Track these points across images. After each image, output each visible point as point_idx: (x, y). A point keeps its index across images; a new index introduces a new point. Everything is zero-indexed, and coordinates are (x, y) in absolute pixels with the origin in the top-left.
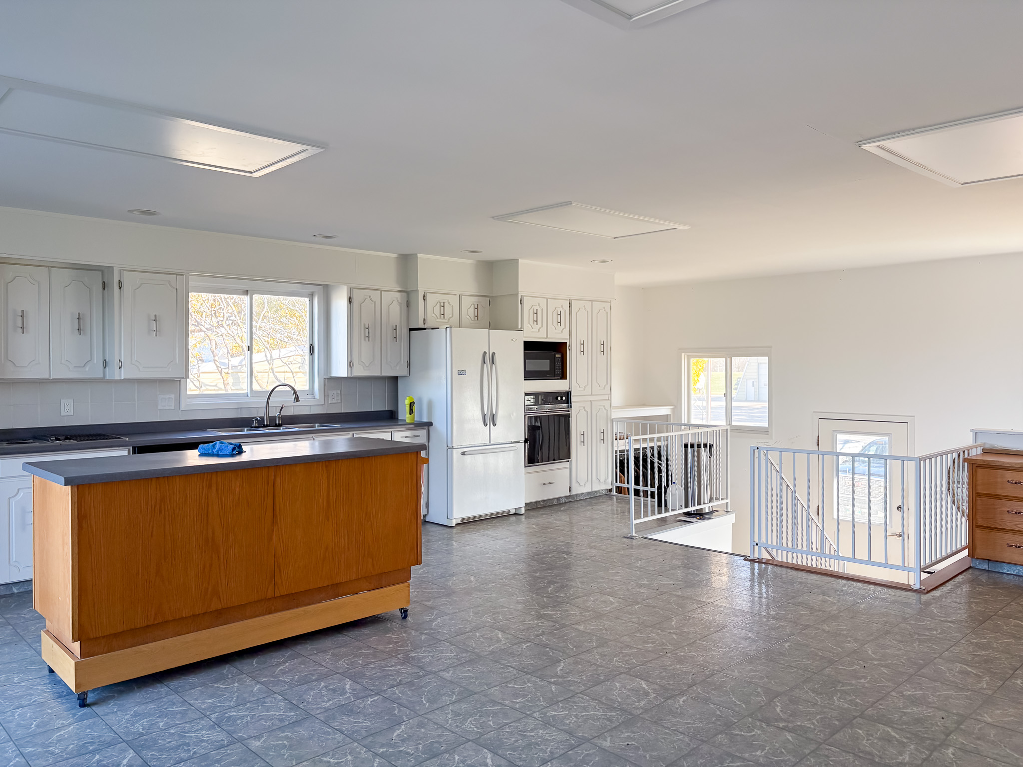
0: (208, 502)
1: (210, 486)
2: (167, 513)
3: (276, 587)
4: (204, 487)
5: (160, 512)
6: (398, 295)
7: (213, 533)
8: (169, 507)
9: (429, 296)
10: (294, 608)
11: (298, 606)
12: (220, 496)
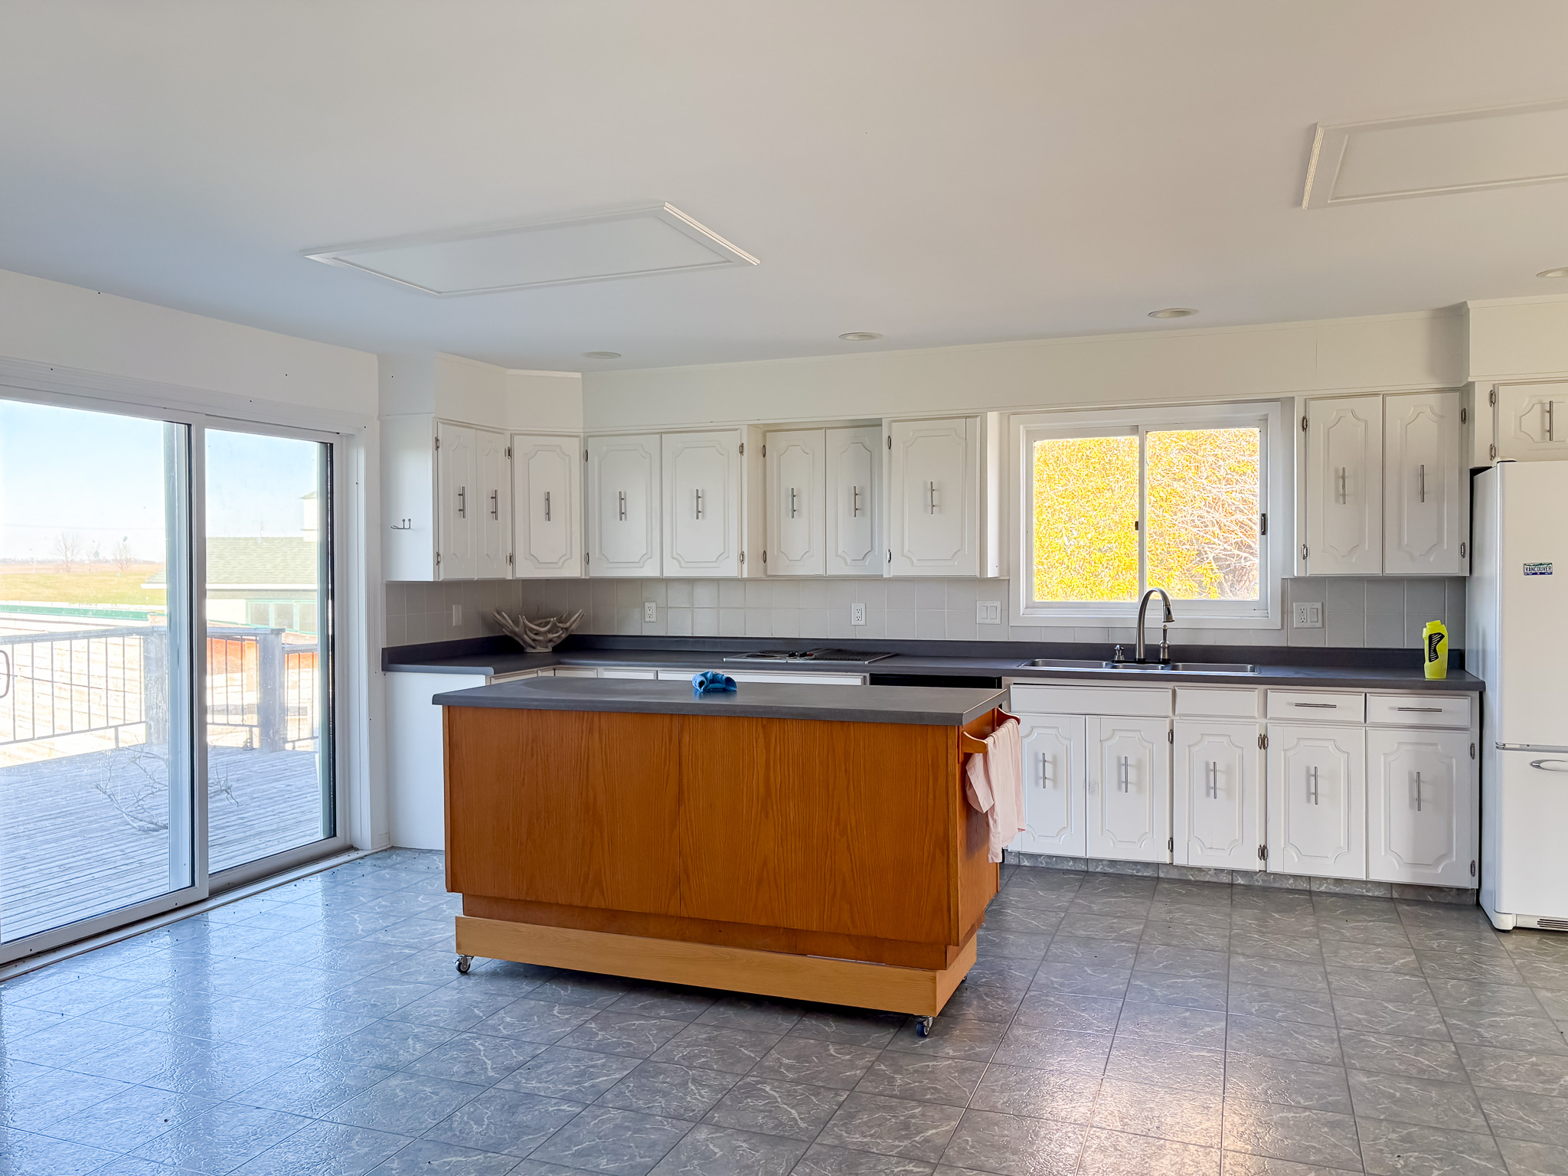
0: (588, 753)
1: (591, 731)
2: (539, 758)
3: (683, 903)
4: (584, 730)
5: (532, 755)
6: (1433, 399)
7: (595, 799)
8: (542, 750)
9: (1503, 394)
10: (719, 944)
11: (725, 944)
12: (604, 746)
